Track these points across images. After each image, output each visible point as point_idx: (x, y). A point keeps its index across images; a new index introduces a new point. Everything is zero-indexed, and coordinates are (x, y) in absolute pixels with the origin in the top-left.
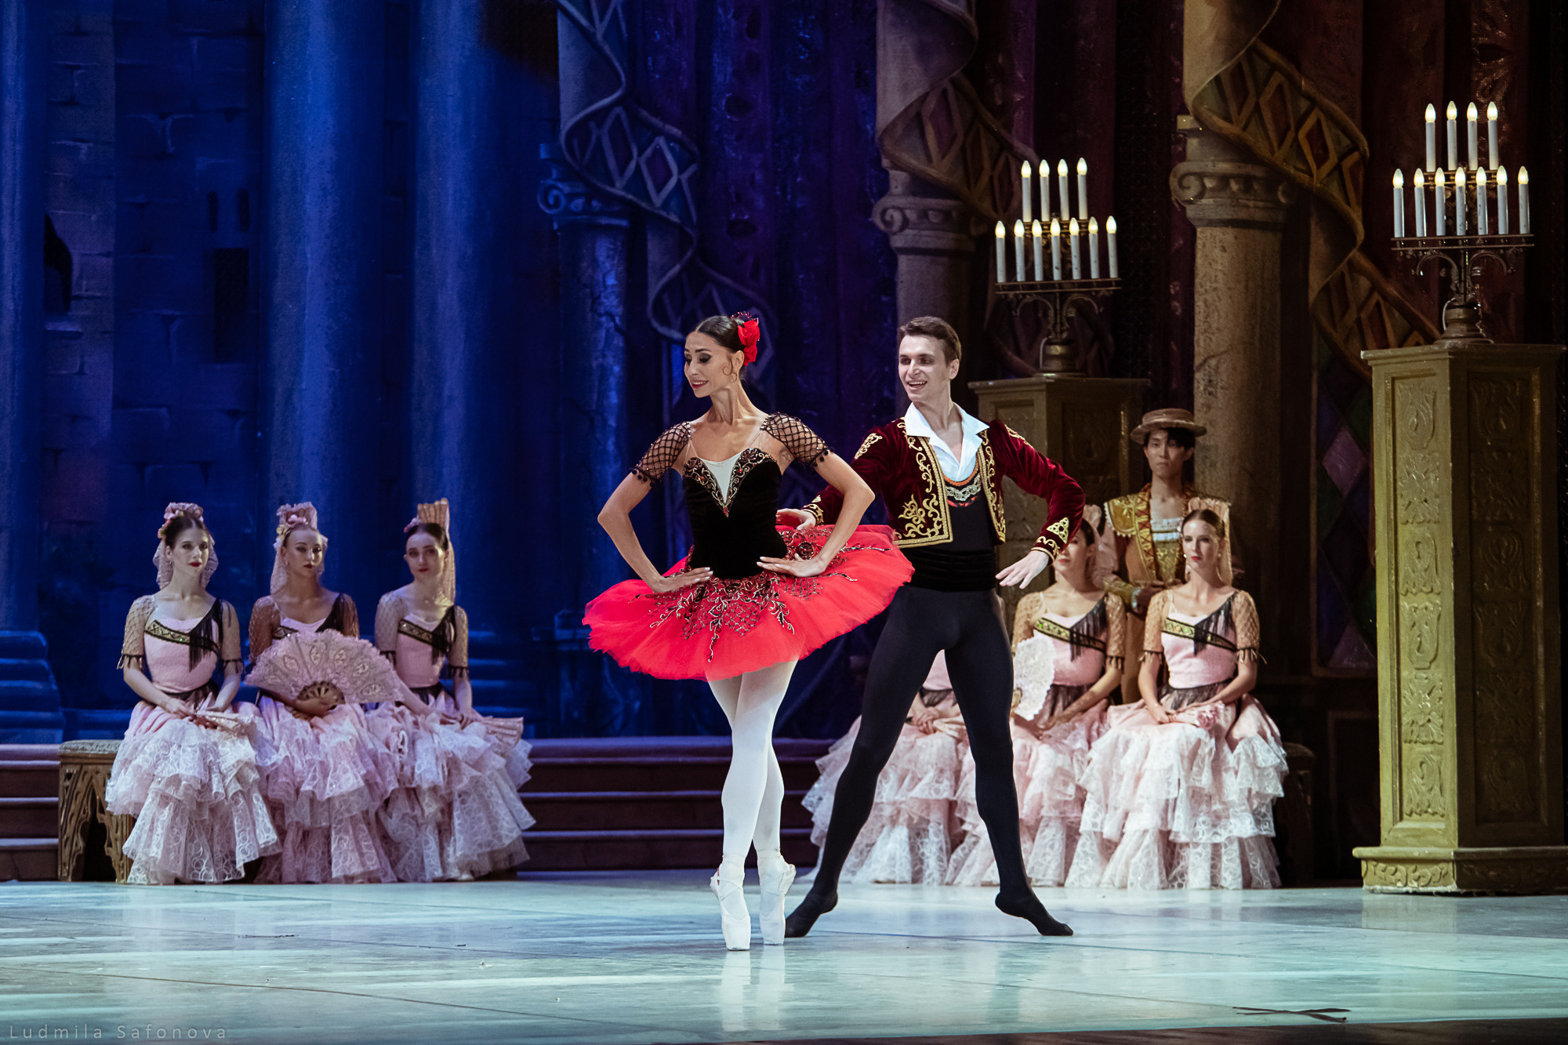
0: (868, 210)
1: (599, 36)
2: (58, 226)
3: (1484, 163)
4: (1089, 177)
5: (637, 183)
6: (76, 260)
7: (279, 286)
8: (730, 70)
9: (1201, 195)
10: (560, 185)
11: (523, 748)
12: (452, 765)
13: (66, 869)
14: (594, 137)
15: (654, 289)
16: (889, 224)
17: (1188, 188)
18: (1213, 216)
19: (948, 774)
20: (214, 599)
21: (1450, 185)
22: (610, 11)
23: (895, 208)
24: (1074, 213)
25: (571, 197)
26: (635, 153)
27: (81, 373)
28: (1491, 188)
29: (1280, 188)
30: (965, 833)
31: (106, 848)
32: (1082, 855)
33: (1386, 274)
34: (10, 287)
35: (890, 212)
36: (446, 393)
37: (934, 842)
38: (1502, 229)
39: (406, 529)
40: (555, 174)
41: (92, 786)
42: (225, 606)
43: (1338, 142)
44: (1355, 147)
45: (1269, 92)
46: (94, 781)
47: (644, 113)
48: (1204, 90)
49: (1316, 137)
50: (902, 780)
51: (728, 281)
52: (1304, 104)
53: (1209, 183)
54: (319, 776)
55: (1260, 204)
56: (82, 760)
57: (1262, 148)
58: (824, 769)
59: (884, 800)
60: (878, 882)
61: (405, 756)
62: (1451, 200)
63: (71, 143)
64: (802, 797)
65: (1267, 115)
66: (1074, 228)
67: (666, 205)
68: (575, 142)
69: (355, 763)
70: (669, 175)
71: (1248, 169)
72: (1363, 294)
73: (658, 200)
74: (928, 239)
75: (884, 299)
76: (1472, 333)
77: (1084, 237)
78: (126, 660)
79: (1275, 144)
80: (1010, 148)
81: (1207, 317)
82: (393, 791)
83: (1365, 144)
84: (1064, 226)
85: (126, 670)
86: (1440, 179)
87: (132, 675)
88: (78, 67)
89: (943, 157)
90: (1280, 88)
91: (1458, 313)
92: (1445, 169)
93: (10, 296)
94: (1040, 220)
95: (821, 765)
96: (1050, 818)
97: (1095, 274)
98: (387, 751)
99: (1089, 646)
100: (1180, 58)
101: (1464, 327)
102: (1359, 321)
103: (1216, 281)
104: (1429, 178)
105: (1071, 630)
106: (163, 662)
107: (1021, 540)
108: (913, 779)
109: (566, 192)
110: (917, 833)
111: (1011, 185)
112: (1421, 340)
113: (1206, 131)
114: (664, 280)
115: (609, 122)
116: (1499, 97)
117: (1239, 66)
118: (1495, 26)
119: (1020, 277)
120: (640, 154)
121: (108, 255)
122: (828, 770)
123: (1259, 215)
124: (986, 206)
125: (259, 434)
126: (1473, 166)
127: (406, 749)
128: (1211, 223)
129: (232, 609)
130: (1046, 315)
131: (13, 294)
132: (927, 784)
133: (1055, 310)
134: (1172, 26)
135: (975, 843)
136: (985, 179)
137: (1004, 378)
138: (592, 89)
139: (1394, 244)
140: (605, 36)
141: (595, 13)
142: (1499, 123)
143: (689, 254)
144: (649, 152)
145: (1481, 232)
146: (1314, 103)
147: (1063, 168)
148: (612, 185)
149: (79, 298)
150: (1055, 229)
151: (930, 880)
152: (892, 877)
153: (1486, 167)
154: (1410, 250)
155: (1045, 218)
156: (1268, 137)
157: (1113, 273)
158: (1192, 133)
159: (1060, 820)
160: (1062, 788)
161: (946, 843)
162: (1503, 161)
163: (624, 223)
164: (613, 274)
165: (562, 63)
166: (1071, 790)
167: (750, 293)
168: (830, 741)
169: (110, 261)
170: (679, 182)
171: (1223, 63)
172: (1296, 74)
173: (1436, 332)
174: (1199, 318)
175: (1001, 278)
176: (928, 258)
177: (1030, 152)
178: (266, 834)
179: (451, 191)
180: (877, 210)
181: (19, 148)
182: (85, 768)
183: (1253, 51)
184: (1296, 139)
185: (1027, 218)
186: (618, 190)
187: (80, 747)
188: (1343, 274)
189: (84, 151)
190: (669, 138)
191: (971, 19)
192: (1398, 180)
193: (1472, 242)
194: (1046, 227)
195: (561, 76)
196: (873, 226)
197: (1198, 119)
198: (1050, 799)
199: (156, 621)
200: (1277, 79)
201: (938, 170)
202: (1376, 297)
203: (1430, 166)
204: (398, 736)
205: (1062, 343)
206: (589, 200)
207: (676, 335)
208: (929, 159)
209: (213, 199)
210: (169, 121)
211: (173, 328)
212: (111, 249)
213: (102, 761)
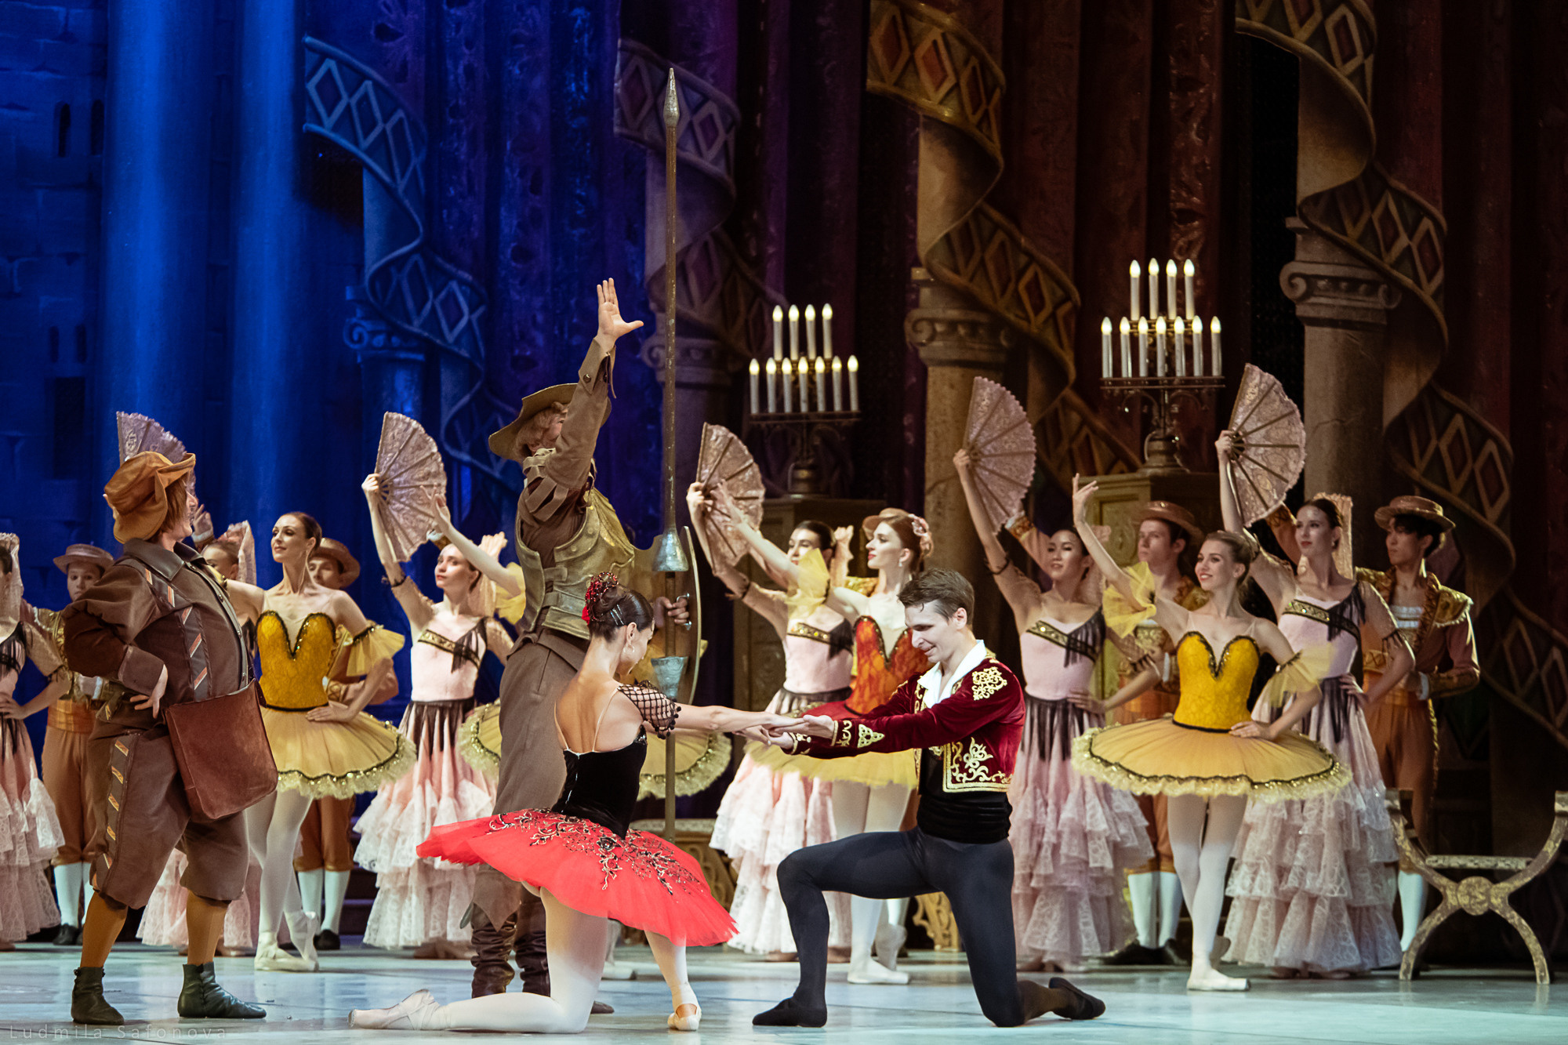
0: (637, 348)
1: (400, 190)
3: (1182, 313)
4: (834, 321)
5: (432, 321)
8: (515, 222)
9: (932, 339)
10: (364, 323)
14: (394, 283)
15: (445, 417)
16: (656, 360)
17: (921, 332)
18: (943, 357)
21: (1152, 333)
22: (411, 168)
23: (661, 346)
24: (820, 352)
26: (431, 294)
28: (1188, 335)
29: (1003, 333)
33: (1094, 409)
35: (657, 350)
36: (260, 506)
38: (1198, 371)
40: (359, 313)
43: (1053, 293)
44: (1067, 298)
45: (993, 248)
47: (439, 260)
48: (935, 246)
49: (1034, 287)
52: (1023, 260)
53: (939, 328)
55: (986, 347)
57: (986, 297)
62: (1154, 345)
65: (991, 268)
66: (820, 366)
67: (457, 341)
68: (378, 286)
70: (461, 315)
71: (973, 316)
72: (1074, 428)
73: (450, 338)
74: (691, 375)
75: (650, 427)
76: (1171, 463)
77: (828, 374)
79: (998, 294)
80: (763, 294)
81: (937, 446)
83: (1076, 296)
84: (811, 364)
86: (1143, 328)
89: (704, 301)
90: (1002, 245)
91: (1159, 445)
92: (1148, 317)
94: (790, 359)
97: (838, 407)
100: (915, 217)
101: (1163, 458)
102: (1070, 451)
103: (945, 415)
104: (1134, 325)
109: (368, 329)
111: (763, 327)
112: (1124, 468)
113: (937, 283)
114: (454, 409)
115: (408, 268)
116: (1194, 255)
117: (966, 225)
118: (1191, 192)
119: (771, 409)
120: (435, 296)
123: (984, 357)
124: (741, 345)
126: (1172, 315)
128: (941, 363)
130: (794, 443)
133: (802, 439)
134: (907, 188)
136: (741, 321)
138: (393, 238)
139: (1102, 383)
140: (405, 191)
141: (397, 171)
142: (1194, 279)
143: (478, 385)
144: (443, 294)
145: (1179, 374)
146: (1032, 259)
147: (810, 313)
148: (410, 322)
150: (803, 367)
153: (1184, 317)
154: (1117, 389)
155: (794, 356)
156: (991, 288)
157: (854, 407)
158: (926, 283)
162: (1198, 312)
163: (420, 357)
164: (410, 403)
165: (366, 214)
170: (470, 322)
171: (953, 222)
172: (1016, 233)
173: (1138, 462)
174: (930, 448)
175: (754, 410)
176: (690, 392)
177: (781, 298)
179: (266, 327)
180: (645, 348)
183: (979, 212)
184: (1016, 290)
185: (778, 355)
186: (415, 328)
188: (1056, 412)
190: (462, 282)
191: (729, 180)
192: (1106, 327)
193: (1170, 382)
194: (795, 364)
195: (366, 226)
196: (641, 362)
197: (930, 270)
200: (1000, 236)
201: (699, 313)
202: (1086, 430)
203: (1135, 315)
205: (810, 468)
206: (389, 336)
207: (466, 457)
208: (691, 303)
209: (54, 334)
210: (16, 264)
211: (18, 448)
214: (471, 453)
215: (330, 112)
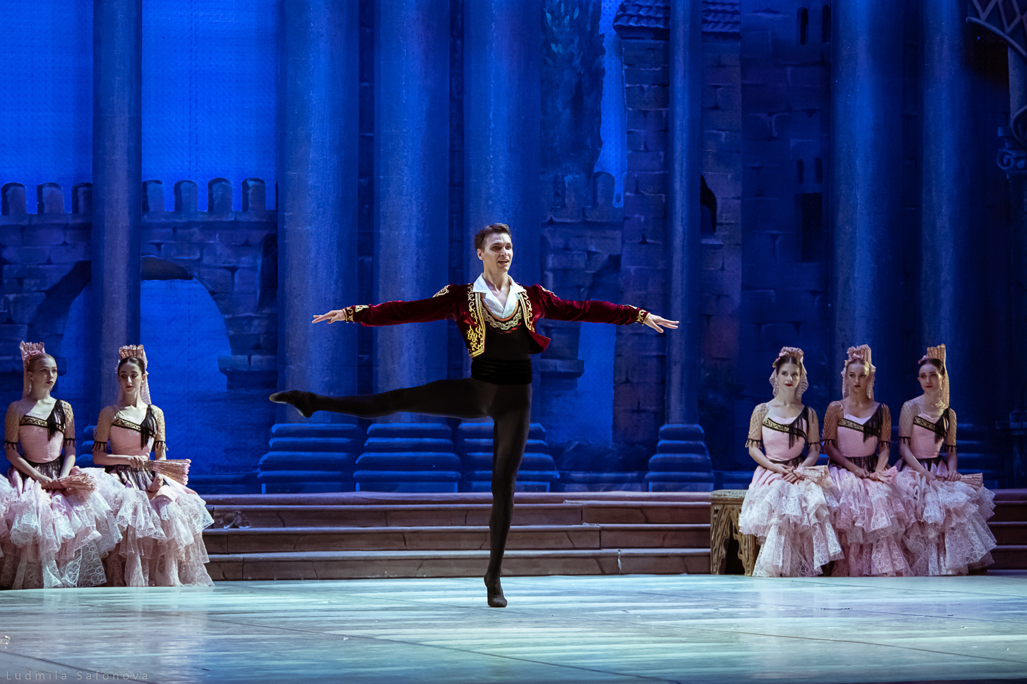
2: (709, 182)
6: (719, 202)
7: (841, 217)
10: (1010, 152)
11: (989, 495)
12: (948, 512)
13: (715, 567)
25: (1017, 159)
27: (722, 269)
31: (739, 555)
34: (680, 218)
36: (943, 279)
39: (919, 362)
40: (1007, 145)
41: (730, 517)
42: (810, 410)
46: (731, 514)
54: (866, 517)
56: (724, 502)
61: (918, 502)
63: (715, 132)
68: (1020, 126)
69: (888, 510)
78: (751, 442)
82: (912, 524)
85: (750, 448)
87: (754, 451)
88: (720, 87)
93: (680, 223)
98: (907, 497)
106: (772, 443)
109: (1014, 156)
121: (738, 198)
125: (829, 305)
127: (919, 498)
129: (814, 411)
131: (682, 222)
149: (721, 224)
165: (1010, 78)
169: (739, 201)
178: (834, 548)
179: (944, 157)
181: (685, 135)
182: (726, 507)
187: (723, 494)
189: (723, 136)
195: (1010, 86)
199: (769, 419)
204: (914, 488)
209: (800, 164)
210: (774, 117)
211: (777, 242)
212: (740, 195)
213: (735, 503)
215: (984, 10)
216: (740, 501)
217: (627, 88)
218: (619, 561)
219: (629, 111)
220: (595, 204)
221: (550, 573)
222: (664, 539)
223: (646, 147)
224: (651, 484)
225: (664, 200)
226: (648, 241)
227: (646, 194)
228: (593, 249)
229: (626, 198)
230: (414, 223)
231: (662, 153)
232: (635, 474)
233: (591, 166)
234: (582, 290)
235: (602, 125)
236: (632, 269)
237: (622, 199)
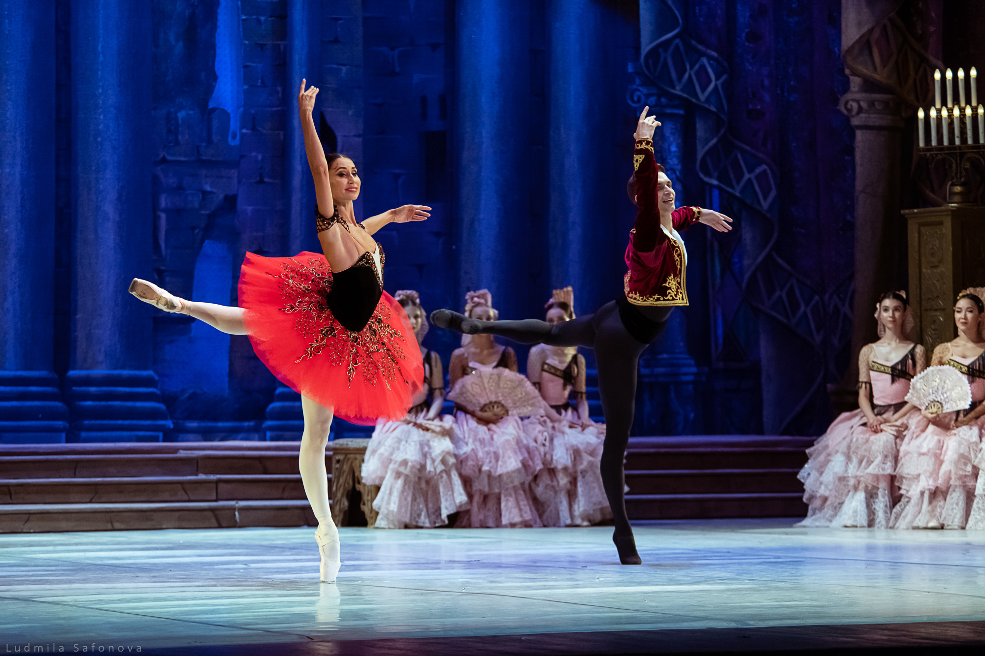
0: (836, 102)
2: (329, 119)
4: (978, 79)
5: (689, 87)
6: (340, 140)
7: (466, 155)
8: (748, 14)
10: (641, 89)
12: (576, 454)
14: (662, 59)
15: (701, 153)
16: (850, 111)
19: (890, 458)
20: (425, 350)
23: (854, 100)
24: (968, 102)
25: (648, 96)
26: (688, 67)
30: (901, 495)
31: (362, 507)
32: (976, 509)
34: (299, 157)
35: (851, 103)
36: (571, 220)
37: (881, 503)
39: (546, 306)
40: (638, 81)
41: (353, 467)
42: (434, 355)
46: (354, 464)
47: (694, 42)
50: (861, 462)
51: (747, 148)
54: (493, 460)
56: (347, 452)
58: (811, 455)
59: (850, 475)
60: (846, 527)
61: (547, 448)
63: (335, 66)
64: (797, 473)
66: (969, 112)
67: (708, 100)
68: (650, 62)
69: (515, 452)
70: (710, 81)
73: (702, 97)
74: (874, 119)
75: (847, 158)
77: (975, 117)
80: (927, 61)
82: (540, 470)
84: (962, 110)
88: (340, 19)
89: (884, 67)
93: (299, 162)
94: (946, 106)
95: (809, 453)
96: (956, 486)
97: (981, 141)
98: (535, 444)
99: (979, 377)
105: (968, 367)
107: (936, 310)
108: (868, 461)
109: (644, 93)
110: (871, 496)
111: (927, 84)
114: (707, 148)
115: (672, 48)
119: (934, 143)
120: (691, 68)
121: (359, 136)
122: (814, 456)
124: (912, 98)
125: (454, 247)
127: (547, 443)
129: (438, 356)
130: (951, 167)
132: (877, 465)
133: (957, 164)
135: (908, 502)
136: (911, 81)
137: (924, 207)
138: (661, 27)
143: (722, 131)
144: (697, 67)
147: (961, 74)
148: (674, 87)
150: (956, 112)
151: (880, 525)
152: (855, 524)
155: (950, 105)
159: (961, 488)
160: (963, 467)
161: (890, 502)
163: (681, 112)
164: (675, 144)
165: (642, 11)
166: (969, 468)
167: (761, 155)
168: (814, 438)
169: (360, 140)
170: (716, 86)
175: (922, 144)
176: (875, 132)
177: (940, 63)
178: (460, 497)
179: (573, 93)
180: (842, 101)
181: (304, 70)
182: (348, 456)
185: (938, 105)
186: (677, 91)
187: (345, 443)
189: (344, 71)
190: (710, 58)
194: (950, 111)
195: (641, 20)
196: (840, 112)
198: (956, 474)
201: (881, 76)
204: (542, 435)
205: (961, 185)
206: (659, 97)
207: (715, 182)
208: (875, 69)
209: (424, 100)
210: (396, 52)
211: (400, 180)
212: (361, 132)
213: (358, 452)
214: (719, 179)
216: (363, 451)
217: (244, 20)
218: (237, 513)
219: (245, 44)
220: (209, 141)
221: (164, 526)
222: (283, 490)
223: (263, 82)
224: (268, 434)
225: (282, 137)
226: (266, 180)
227: (264, 132)
228: (208, 188)
229: (243, 135)
230: (18, 160)
231: (279, 89)
232: (252, 424)
233: (206, 101)
234: (196, 231)
235: (217, 59)
236: (249, 209)
237: (238, 137)
